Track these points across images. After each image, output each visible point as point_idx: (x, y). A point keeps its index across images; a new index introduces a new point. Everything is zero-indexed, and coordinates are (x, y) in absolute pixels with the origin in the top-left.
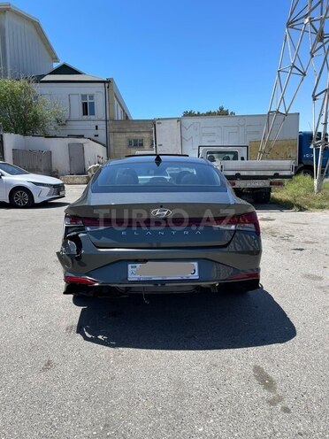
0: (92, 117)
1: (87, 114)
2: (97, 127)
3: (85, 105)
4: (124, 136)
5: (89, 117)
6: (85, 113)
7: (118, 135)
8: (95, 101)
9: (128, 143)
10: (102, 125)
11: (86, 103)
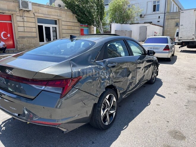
0: (158, 12)
1: (155, 11)
2: (159, 17)
3: (155, 6)
4: (174, 21)
5: (156, 12)
6: (154, 10)
7: (170, 21)
8: (160, 3)
9: (175, 24)
10: (162, 16)
11: (155, 5)
